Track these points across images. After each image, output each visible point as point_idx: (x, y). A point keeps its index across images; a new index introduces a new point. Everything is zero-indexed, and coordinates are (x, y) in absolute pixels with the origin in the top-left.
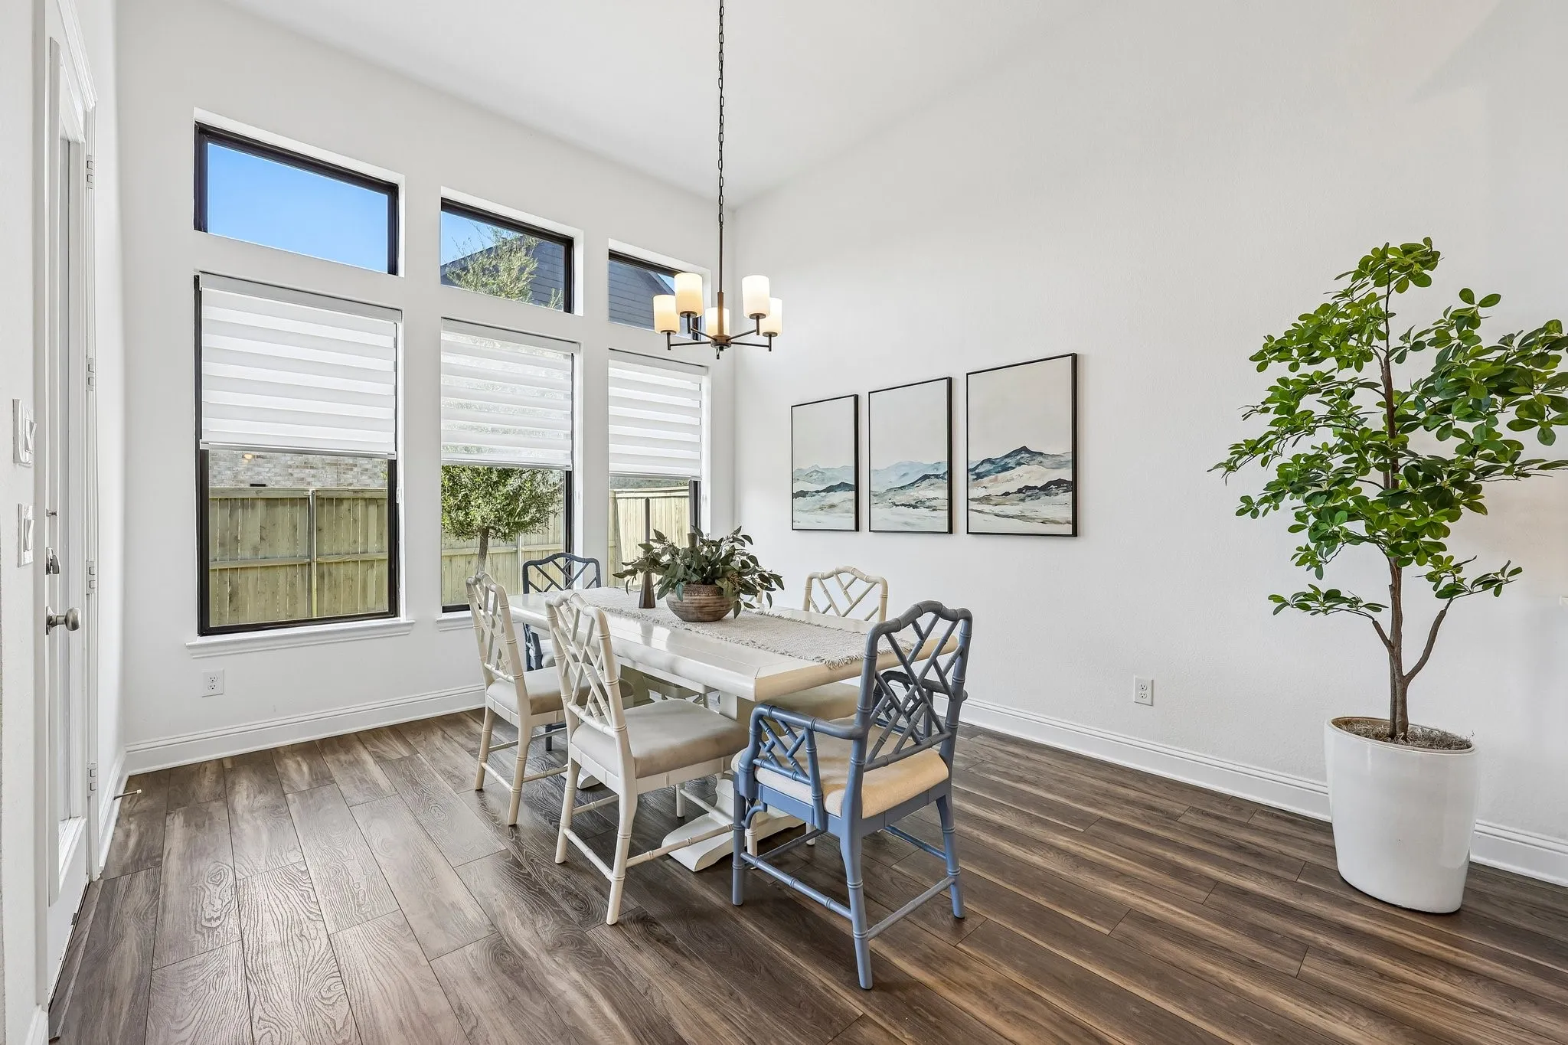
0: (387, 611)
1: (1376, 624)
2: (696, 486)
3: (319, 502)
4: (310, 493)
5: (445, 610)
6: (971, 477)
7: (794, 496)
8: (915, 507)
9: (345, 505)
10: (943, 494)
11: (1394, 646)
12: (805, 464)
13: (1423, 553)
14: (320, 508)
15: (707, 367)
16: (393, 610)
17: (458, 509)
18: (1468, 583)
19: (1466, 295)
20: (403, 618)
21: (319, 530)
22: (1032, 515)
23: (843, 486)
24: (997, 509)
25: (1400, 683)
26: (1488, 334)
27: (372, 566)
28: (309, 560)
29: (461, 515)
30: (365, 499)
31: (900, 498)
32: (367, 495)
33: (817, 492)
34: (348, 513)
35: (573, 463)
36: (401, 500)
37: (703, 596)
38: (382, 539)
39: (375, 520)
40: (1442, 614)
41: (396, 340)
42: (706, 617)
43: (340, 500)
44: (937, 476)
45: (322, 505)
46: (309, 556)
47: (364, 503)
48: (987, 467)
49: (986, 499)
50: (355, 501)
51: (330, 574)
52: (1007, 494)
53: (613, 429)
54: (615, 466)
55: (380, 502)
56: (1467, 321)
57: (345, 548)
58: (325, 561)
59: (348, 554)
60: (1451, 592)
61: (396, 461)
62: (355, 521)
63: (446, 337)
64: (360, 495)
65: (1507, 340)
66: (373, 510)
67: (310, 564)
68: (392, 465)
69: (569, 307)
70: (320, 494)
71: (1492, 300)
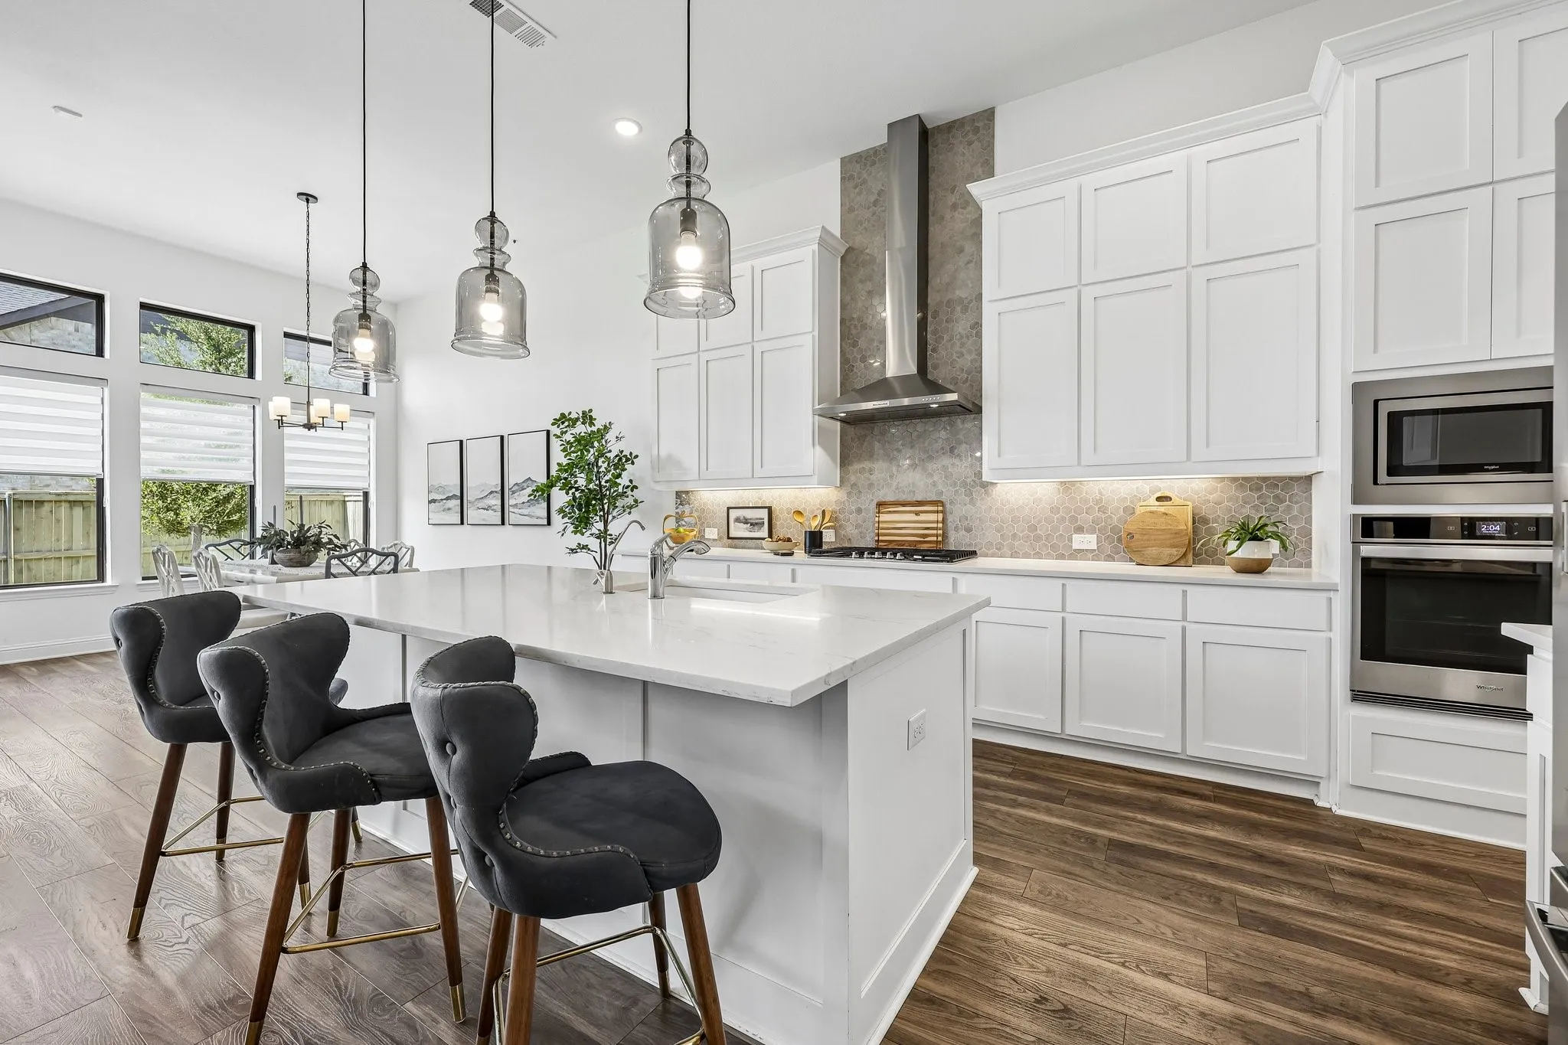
0: (96, 579)
2: (366, 495)
3: (16, 505)
4: (6, 496)
5: (144, 579)
6: (510, 493)
7: (430, 502)
8: (487, 510)
9: (47, 507)
10: (499, 502)
12: (435, 483)
14: (17, 510)
15: (373, 413)
16: (101, 577)
17: (168, 511)
20: (109, 580)
21: (17, 529)
22: (533, 514)
23: (454, 497)
24: (520, 511)
27: (78, 562)
28: (5, 557)
29: (171, 515)
30: (70, 502)
31: (481, 505)
32: (71, 498)
33: (442, 500)
34: (49, 514)
35: (255, 479)
36: (107, 504)
37: (292, 554)
38: (89, 536)
39: (80, 522)
41: (103, 399)
42: (295, 565)
43: (40, 503)
44: (496, 492)
45: (20, 507)
46: (6, 553)
47: (68, 505)
48: (516, 488)
49: (516, 505)
50: (58, 504)
51: (29, 569)
52: (523, 503)
53: (288, 456)
54: (288, 482)
55: (86, 504)
57: (46, 546)
58: (23, 558)
59: (51, 551)
61: (103, 479)
62: (58, 521)
63: (144, 396)
64: (63, 498)
66: (78, 512)
67: (6, 561)
68: (100, 483)
69: (251, 374)
70: (17, 497)
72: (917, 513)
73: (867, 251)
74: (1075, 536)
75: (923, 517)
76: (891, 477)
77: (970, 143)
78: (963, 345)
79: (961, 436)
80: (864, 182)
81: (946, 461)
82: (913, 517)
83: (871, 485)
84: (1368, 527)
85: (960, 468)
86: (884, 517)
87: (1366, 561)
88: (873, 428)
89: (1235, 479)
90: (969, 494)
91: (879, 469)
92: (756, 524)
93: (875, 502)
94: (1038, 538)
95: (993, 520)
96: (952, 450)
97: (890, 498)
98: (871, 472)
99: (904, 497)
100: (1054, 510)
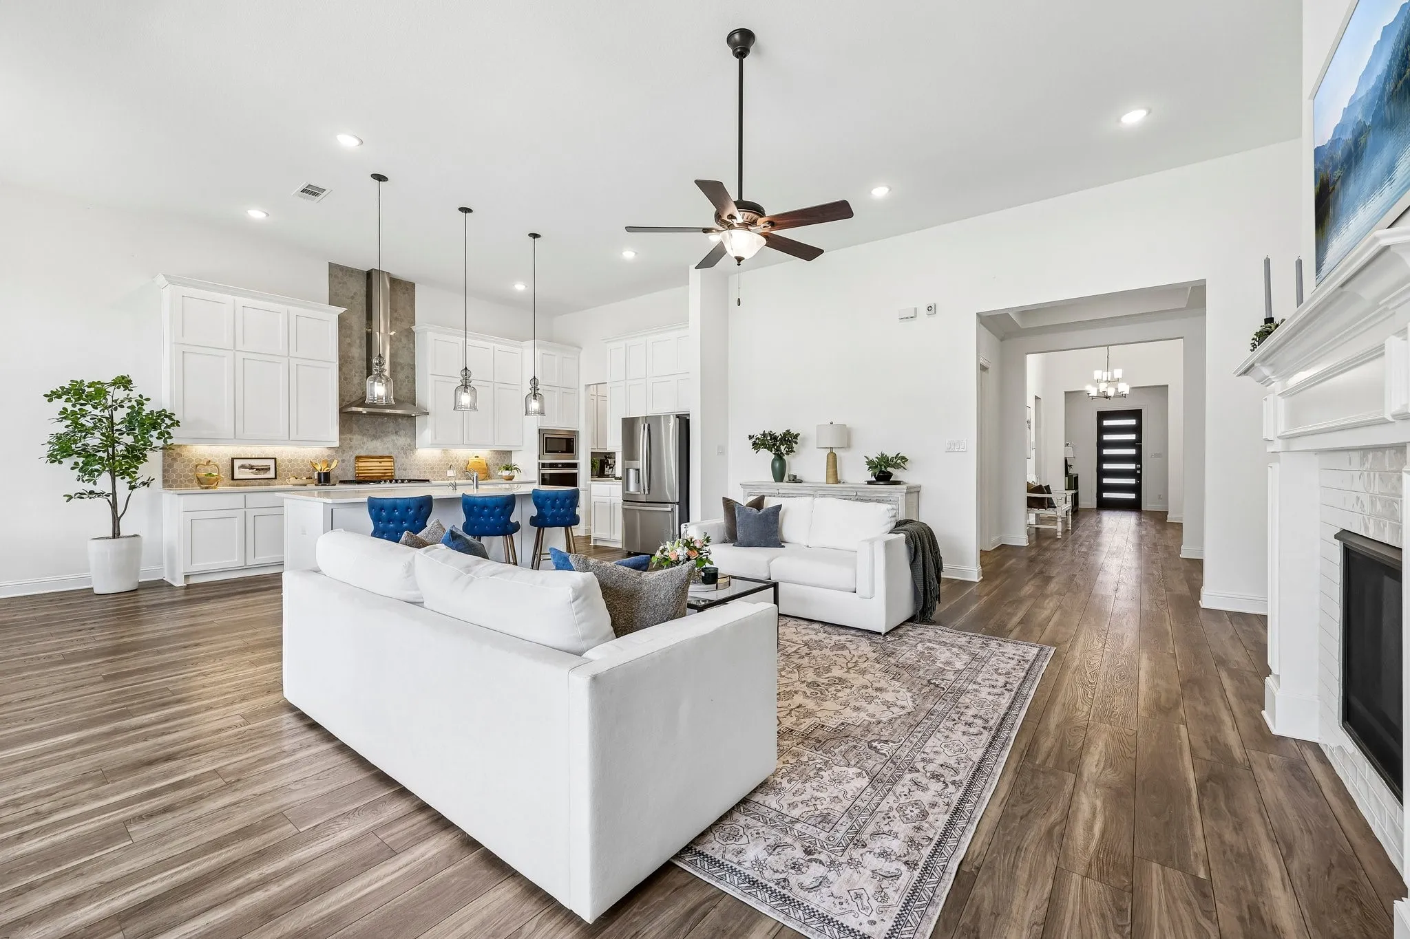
1: (109, 501)
11: (114, 506)
13: (123, 474)
18: (138, 484)
19: (141, 396)
25: (116, 520)
26: (147, 409)
40: (130, 495)
56: (140, 403)
60: (132, 488)
65: (152, 412)
71: (148, 400)
72: (380, 462)
73: (348, 321)
74: (448, 471)
75: (383, 464)
76: (364, 443)
77: (404, 294)
78: (402, 385)
79: (401, 427)
80: (345, 283)
81: (394, 437)
82: (378, 464)
83: (351, 447)
84: (544, 465)
85: (402, 441)
86: (360, 464)
87: (543, 475)
88: (352, 417)
89: (494, 451)
90: (405, 453)
91: (357, 439)
92: (262, 469)
93: (354, 456)
94: (434, 472)
95: (416, 465)
96: (396, 433)
97: (363, 454)
98: (351, 440)
99: (370, 454)
100: (441, 461)
